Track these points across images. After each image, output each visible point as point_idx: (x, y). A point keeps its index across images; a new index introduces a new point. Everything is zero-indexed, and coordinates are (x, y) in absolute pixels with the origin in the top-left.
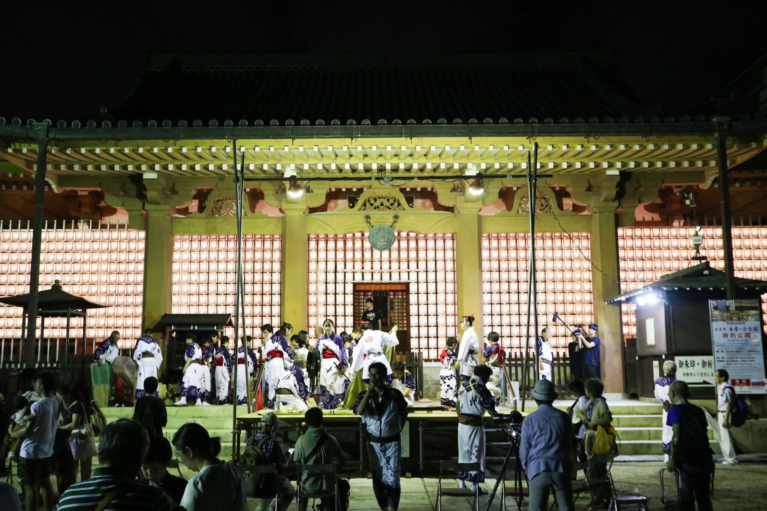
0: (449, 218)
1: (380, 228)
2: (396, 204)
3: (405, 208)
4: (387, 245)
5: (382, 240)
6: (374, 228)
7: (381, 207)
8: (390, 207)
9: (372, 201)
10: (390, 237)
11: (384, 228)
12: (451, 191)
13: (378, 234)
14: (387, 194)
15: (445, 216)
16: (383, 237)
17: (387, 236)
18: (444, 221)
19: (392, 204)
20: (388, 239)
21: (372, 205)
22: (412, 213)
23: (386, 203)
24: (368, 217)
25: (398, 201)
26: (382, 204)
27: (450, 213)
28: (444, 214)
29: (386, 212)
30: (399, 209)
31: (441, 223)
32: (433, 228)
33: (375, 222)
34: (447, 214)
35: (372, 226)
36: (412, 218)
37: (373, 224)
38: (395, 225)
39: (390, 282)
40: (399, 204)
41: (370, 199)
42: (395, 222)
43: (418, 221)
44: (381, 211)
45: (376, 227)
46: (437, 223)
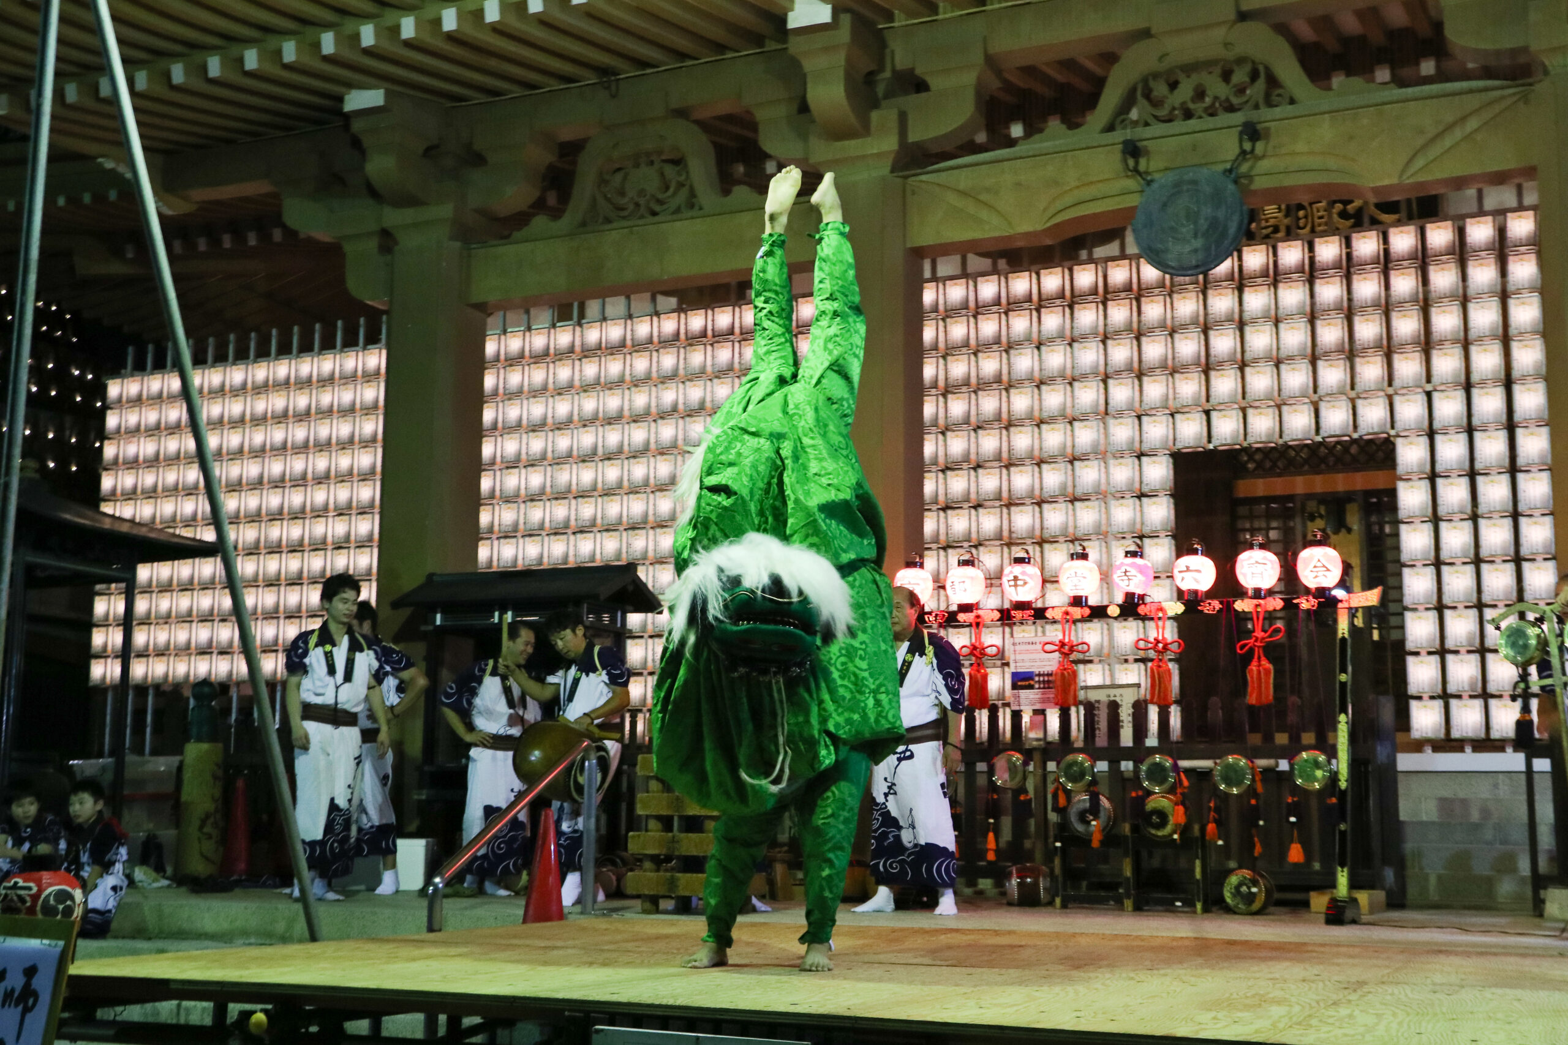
0: (1497, 108)
1: (1177, 185)
2: (1258, 89)
3: (1298, 94)
4: (1207, 249)
5: (1187, 230)
6: (1155, 186)
7: (1197, 107)
8: (1235, 101)
9: (1160, 89)
10: (1221, 214)
11: (1194, 182)
13: (1170, 211)
14: (1218, 52)
15: (1477, 100)
16: (1192, 216)
17: (1207, 211)
18: (1472, 124)
19: (1241, 91)
20: (1214, 224)
21: (1156, 103)
22: (1325, 107)
23: (1218, 89)
24: (1133, 150)
25: (1267, 68)
26: (1201, 96)
27: (1497, 83)
28: (1471, 91)
29: (1210, 122)
30: (1270, 104)
31: (1458, 134)
32: (1420, 162)
33: (1166, 169)
34: (1486, 89)
35: (1149, 183)
36: (1326, 131)
37: (1156, 176)
38: (1252, 168)
39: (1319, 439)
40: (1273, 82)
41: (1152, 84)
42: (1243, 152)
43: (1351, 138)
44: (1193, 123)
45: (1162, 179)
46: (1439, 135)
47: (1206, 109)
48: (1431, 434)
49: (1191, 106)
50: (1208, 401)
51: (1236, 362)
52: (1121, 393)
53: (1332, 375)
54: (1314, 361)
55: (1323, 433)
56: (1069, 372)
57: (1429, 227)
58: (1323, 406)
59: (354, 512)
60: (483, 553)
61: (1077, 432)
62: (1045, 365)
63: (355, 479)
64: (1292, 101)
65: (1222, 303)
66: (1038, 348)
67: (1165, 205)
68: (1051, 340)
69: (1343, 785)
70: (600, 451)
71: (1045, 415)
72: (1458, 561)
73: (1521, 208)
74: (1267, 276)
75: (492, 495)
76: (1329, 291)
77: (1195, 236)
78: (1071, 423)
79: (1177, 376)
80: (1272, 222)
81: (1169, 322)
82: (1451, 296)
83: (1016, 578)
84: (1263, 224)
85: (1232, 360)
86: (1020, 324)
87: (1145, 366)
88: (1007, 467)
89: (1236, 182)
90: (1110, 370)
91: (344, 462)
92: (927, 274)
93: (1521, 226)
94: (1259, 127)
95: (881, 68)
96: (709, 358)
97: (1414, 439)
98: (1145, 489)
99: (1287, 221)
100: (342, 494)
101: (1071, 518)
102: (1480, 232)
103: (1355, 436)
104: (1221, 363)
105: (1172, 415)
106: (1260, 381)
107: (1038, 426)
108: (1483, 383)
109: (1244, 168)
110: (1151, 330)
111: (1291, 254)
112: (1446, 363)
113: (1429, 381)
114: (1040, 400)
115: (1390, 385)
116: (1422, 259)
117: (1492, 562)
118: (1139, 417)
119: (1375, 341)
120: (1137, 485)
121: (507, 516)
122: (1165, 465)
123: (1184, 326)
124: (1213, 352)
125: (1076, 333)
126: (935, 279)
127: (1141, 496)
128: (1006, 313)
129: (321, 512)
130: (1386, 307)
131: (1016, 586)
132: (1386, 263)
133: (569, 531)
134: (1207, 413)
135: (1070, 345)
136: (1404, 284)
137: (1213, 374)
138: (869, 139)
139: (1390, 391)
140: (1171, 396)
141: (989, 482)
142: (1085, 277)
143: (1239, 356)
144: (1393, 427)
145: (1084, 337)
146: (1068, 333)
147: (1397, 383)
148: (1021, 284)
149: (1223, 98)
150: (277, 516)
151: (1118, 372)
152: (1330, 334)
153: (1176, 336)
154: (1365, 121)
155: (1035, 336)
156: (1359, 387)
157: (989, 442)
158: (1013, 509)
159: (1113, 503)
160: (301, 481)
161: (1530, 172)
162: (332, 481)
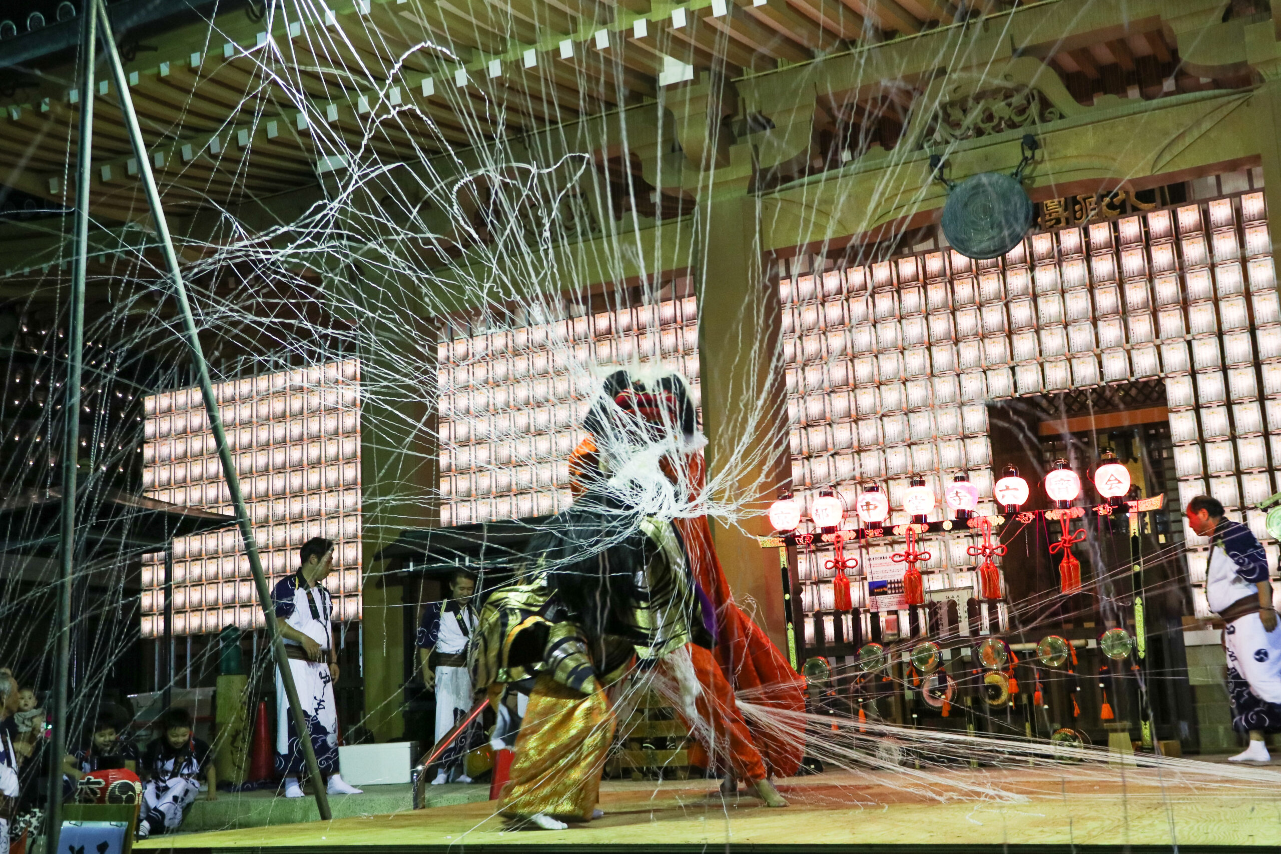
0: (1225, 110)
1: (975, 187)
2: (1034, 109)
3: (1066, 111)
4: (1002, 237)
5: (985, 223)
6: (958, 190)
7: (988, 126)
8: (1017, 119)
9: (956, 114)
10: (1011, 208)
11: (986, 185)
12: (1225, 19)
13: (970, 208)
14: (1000, 83)
15: (1208, 106)
16: (988, 212)
17: (1000, 206)
18: (1206, 126)
19: (1022, 111)
20: (1005, 216)
21: (954, 125)
22: (1088, 120)
23: (1002, 110)
25: (1040, 92)
26: (990, 118)
27: (1223, 91)
28: (1203, 99)
29: (998, 137)
30: (1043, 119)
31: (1196, 134)
32: (1167, 157)
33: (966, 176)
34: (1215, 97)
35: (952, 188)
36: (1090, 139)
37: (958, 182)
38: (1033, 171)
39: (1103, 384)
40: (1045, 104)
41: (949, 110)
42: (1026, 159)
43: (1110, 142)
44: (984, 139)
45: (963, 187)
46: (1181, 136)
47: (994, 128)
48: (1193, 374)
49: (982, 126)
50: (1012, 359)
51: (1033, 327)
52: (942, 356)
53: (1110, 332)
54: (1095, 322)
55: (1107, 378)
56: (900, 343)
57: (1179, 210)
58: (1104, 357)
59: (341, 488)
60: (445, 516)
61: (910, 390)
62: (881, 339)
63: (341, 462)
64: (1062, 117)
65: (1018, 280)
66: (874, 326)
67: (966, 204)
68: (884, 319)
69: (1142, 655)
70: (532, 429)
71: (883, 378)
72: (1223, 474)
73: (1252, 190)
74: (1053, 257)
75: (449, 469)
76: (1103, 266)
77: (992, 228)
78: (904, 383)
79: (986, 340)
80: (1054, 216)
81: (977, 299)
82: (1201, 264)
83: (868, 504)
84: (1047, 217)
85: (1030, 326)
86: (858, 307)
87: (960, 335)
88: (856, 421)
89: (1021, 183)
90: (932, 340)
91: (332, 450)
92: (782, 273)
93: (1253, 205)
94: (1036, 138)
95: (736, 113)
96: (614, 350)
97: (1179, 378)
98: (967, 432)
99: (1065, 214)
100: (332, 475)
101: (909, 459)
102: (1221, 211)
103: (1133, 379)
104: (1020, 329)
105: (985, 372)
106: (1053, 341)
107: (878, 387)
108: (1232, 331)
109: (1027, 171)
110: (963, 306)
111: (1071, 239)
112: (1202, 317)
113: (1188, 332)
114: (879, 366)
115: (1157, 337)
116: (1176, 236)
117: (1251, 473)
118: (958, 375)
119: (1143, 303)
120: (960, 430)
121: (463, 484)
122: (981, 411)
123: (989, 301)
124: (1013, 320)
125: (904, 312)
126: (788, 276)
127: (964, 438)
128: (847, 300)
129: (316, 491)
130: (1150, 275)
131: (868, 509)
132: (1147, 241)
133: (512, 494)
134: (1013, 369)
135: (900, 322)
136: (1163, 256)
137: (1015, 337)
138: (729, 168)
139: (1158, 342)
140: (983, 357)
141: (842, 434)
142: (908, 267)
143: (1034, 321)
144: (1162, 371)
145: (910, 315)
146: (897, 312)
147: (1163, 335)
148: (857, 276)
149: (1007, 117)
150: (281, 496)
151: (939, 341)
152: (1107, 299)
153: (984, 309)
154: (1121, 128)
155: (871, 317)
156: (1132, 340)
157: (840, 403)
158: (862, 454)
159: (942, 445)
160: (298, 467)
161: (1256, 159)
162: (323, 466)
